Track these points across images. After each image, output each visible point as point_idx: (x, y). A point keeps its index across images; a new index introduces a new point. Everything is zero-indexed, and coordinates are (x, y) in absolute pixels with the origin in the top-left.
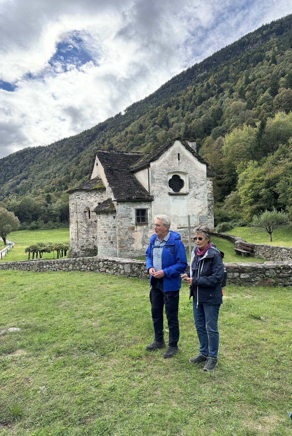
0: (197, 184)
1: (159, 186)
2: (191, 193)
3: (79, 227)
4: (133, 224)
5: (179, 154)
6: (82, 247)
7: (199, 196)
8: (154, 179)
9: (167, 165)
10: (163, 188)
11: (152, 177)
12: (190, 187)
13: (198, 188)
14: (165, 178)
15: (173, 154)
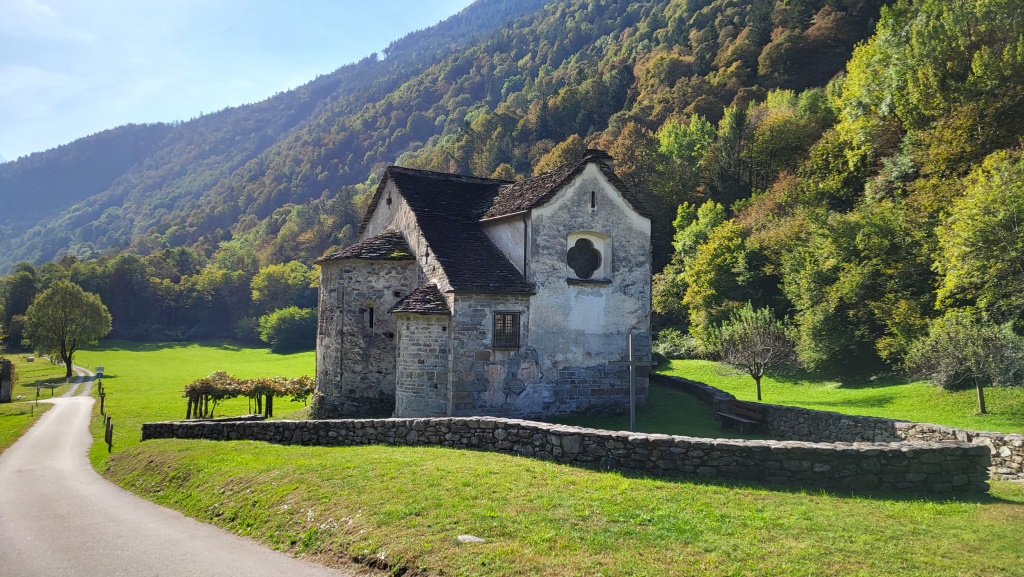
0: (630, 262)
1: (548, 261)
2: (617, 281)
3: (347, 345)
4: (486, 346)
5: (593, 193)
6: (352, 391)
7: (632, 289)
8: (538, 245)
9: (566, 216)
10: (557, 267)
11: (534, 240)
12: (614, 269)
13: (630, 271)
14: (562, 244)
15: (581, 191)
